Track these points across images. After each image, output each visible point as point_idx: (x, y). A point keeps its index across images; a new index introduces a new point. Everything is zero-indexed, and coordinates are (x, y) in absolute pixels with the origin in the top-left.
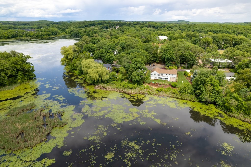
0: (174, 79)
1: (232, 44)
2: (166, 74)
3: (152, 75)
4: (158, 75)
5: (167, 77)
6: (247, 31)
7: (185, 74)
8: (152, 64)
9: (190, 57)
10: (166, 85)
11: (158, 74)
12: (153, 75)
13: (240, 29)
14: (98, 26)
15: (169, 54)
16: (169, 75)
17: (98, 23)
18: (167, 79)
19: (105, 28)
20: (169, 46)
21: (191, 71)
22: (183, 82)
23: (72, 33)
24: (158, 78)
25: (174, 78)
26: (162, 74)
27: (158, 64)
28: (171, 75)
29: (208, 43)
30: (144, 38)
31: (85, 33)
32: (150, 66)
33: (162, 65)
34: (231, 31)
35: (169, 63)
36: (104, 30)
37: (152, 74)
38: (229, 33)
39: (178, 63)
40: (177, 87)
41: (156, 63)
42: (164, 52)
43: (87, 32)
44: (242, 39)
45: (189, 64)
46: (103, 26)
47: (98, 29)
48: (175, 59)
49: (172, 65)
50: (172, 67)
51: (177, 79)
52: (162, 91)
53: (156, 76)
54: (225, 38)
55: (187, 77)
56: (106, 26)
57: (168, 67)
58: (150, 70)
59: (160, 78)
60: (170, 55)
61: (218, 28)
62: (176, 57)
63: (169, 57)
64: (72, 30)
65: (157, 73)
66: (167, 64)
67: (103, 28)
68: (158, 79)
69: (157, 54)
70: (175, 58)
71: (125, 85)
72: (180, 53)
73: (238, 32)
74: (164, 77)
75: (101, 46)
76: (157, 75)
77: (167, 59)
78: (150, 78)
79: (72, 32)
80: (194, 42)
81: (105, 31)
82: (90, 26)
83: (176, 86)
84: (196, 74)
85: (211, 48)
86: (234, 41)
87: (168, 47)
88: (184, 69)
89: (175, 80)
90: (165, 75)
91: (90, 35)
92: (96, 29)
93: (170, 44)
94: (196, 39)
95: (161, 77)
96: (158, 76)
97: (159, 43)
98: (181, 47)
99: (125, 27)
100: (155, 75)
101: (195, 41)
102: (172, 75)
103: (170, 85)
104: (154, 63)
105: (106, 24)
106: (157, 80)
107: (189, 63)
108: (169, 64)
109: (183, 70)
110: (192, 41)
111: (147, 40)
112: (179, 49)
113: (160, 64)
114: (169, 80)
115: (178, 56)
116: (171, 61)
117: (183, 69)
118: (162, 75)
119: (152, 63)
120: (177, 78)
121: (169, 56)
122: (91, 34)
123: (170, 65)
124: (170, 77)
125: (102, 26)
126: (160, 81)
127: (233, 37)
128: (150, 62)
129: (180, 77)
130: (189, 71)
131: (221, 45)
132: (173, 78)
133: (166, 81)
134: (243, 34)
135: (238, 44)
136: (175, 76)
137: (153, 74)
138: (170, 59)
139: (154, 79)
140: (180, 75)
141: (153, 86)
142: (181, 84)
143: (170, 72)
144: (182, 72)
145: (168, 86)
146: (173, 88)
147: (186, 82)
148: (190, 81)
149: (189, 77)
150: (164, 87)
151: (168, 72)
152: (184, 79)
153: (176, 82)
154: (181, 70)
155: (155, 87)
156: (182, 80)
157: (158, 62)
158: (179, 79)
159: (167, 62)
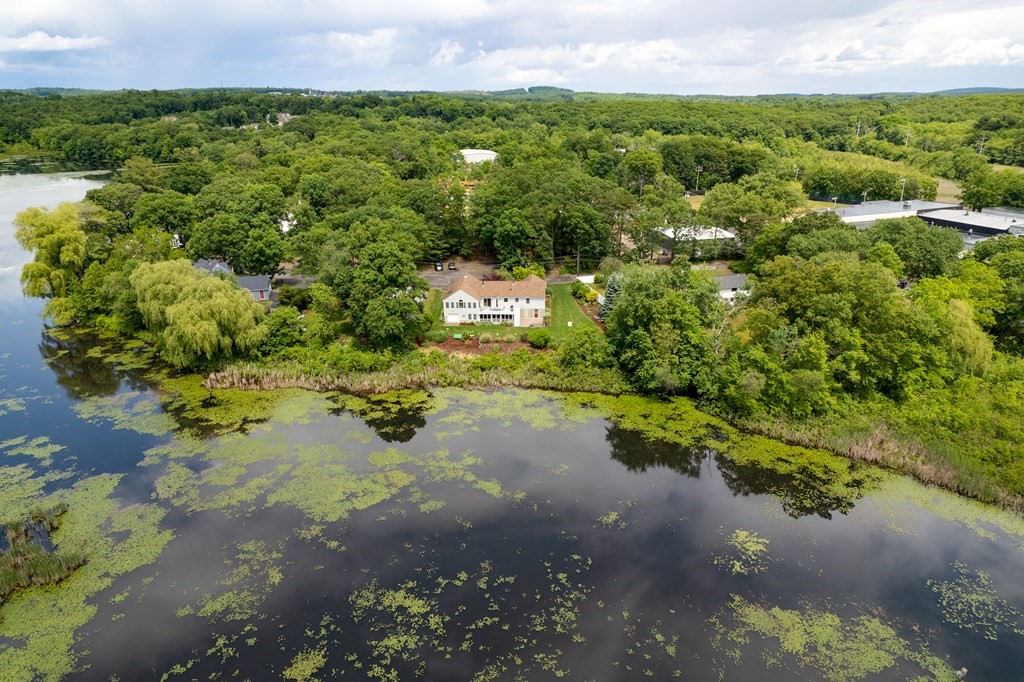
0: (536, 316)
1: (727, 172)
2: (506, 300)
3: (447, 306)
4: (472, 305)
5: (508, 312)
6: (770, 124)
7: (578, 294)
8: (446, 265)
9: (587, 227)
10: (509, 342)
11: (473, 300)
12: (453, 307)
13: (746, 119)
14: (196, 114)
15: (506, 221)
16: (517, 300)
17: (193, 99)
18: (511, 316)
19: (230, 123)
20: (505, 187)
21: (597, 281)
22: (570, 324)
23: (67, 145)
24: (472, 317)
25: (536, 310)
26: (488, 302)
27: (471, 260)
28: (522, 302)
29: (649, 172)
30: (402, 160)
31: (133, 144)
32: (436, 270)
33: (486, 264)
34: (718, 127)
35: (512, 253)
36: (226, 131)
37: (447, 304)
38: (715, 134)
39: (546, 253)
40: (549, 344)
41: (459, 259)
42: (488, 212)
43: (144, 141)
44: (757, 153)
45: (586, 251)
46: (220, 115)
47: (196, 126)
48: (533, 238)
49: (523, 262)
50: (525, 270)
51: (549, 314)
52: (496, 368)
53: (466, 311)
54: (702, 151)
55: (586, 304)
56: (232, 113)
57: (510, 269)
58: (439, 286)
59: (481, 316)
60: (514, 224)
61: (675, 116)
62: (535, 228)
63: (508, 229)
64: (63, 132)
65: (467, 299)
66: (505, 260)
67: (219, 121)
68: (475, 321)
69: (460, 220)
70: (533, 234)
71: (340, 359)
72: (550, 212)
73: (744, 129)
74: (496, 313)
75: (217, 201)
76: (469, 304)
77: (503, 240)
78: (441, 318)
79: (69, 142)
80: (598, 169)
81: (231, 135)
82: (159, 115)
83: (546, 341)
84: (616, 291)
85: (661, 190)
86: (734, 161)
87: (501, 193)
88: (570, 273)
89: (540, 320)
90: (501, 302)
91: (160, 153)
92: (189, 129)
93: (507, 178)
94: (604, 158)
95: (487, 311)
96: (472, 311)
97: (464, 180)
98: (551, 191)
99: (316, 118)
100: (461, 304)
101: (602, 164)
102: (528, 299)
103: (524, 340)
104: (454, 259)
105: (231, 107)
106: (472, 324)
107: (587, 248)
108: (513, 260)
109: (567, 279)
110: (591, 165)
111: (416, 167)
112: (543, 198)
113: (477, 262)
114: (517, 322)
115: (542, 226)
116: (520, 246)
117: (567, 275)
118: (489, 305)
119: (445, 259)
120: (546, 311)
121: (509, 226)
122: (165, 148)
123: (518, 263)
124: (522, 310)
125: (212, 113)
126: (483, 327)
127: (728, 147)
128: (434, 255)
129: (558, 307)
130: (587, 279)
131: (692, 177)
132: (530, 311)
133: (507, 325)
134: (757, 135)
135: (746, 172)
136: (540, 304)
137: (452, 304)
138: (513, 238)
139: (461, 324)
140: (559, 300)
141: (457, 349)
142: (563, 334)
143: (520, 290)
144: (565, 285)
145: (518, 345)
146: (534, 351)
147: (581, 322)
148: (597, 318)
149: (590, 303)
150: (501, 352)
151: (513, 291)
152: (573, 314)
153: (544, 325)
154: (559, 280)
155: (467, 354)
156: (565, 317)
157: (470, 252)
158: (554, 313)
159: (502, 252)
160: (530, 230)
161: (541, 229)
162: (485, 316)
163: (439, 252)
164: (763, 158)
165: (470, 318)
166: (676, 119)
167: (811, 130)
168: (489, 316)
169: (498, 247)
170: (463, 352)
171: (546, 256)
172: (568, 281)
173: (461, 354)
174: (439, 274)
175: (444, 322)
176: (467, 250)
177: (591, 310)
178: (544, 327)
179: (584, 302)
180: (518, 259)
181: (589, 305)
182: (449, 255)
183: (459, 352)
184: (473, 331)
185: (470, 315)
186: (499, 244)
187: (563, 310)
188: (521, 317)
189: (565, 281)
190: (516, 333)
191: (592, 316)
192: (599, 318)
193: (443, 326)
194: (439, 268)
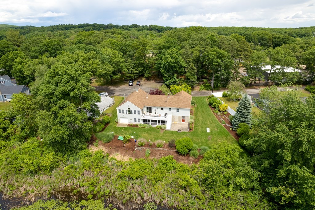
0: (183, 121)
2: (162, 109)
3: (120, 112)
4: (137, 112)
5: (162, 118)
7: (212, 105)
9: (219, 61)
10: (159, 147)
11: (137, 109)
12: (123, 113)
16: (170, 109)
18: (164, 122)
20: (171, 39)
21: (224, 96)
22: (208, 130)
24: (137, 120)
25: (184, 117)
26: (149, 109)
27: (150, 80)
28: (174, 111)
32: (129, 85)
35: (171, 76)
37: (120, 110)
39: (192, 77)
40: (192, 152)
41: (144, 79)
44: (287, 38)
45: (217, 77)
48: (185, 67)
49: (178, 82)
50: (178, 88)
51: (193, 121)
52: (142, 178)
53: (133, 116)
55: (219, 113)
57: (168, 87)
59: (144, 120)
60: (173, 58)
61: (241, 31)
62: (186, 61)
63: (169, 61)
65: (133, 108)
66: (167, 80)
68: (139, 124)
70: (185, 65)
74: (154, 119)
76: (135, 111)
77: (166, 68)
78: (116, 120)
83: (190, 150)
84: (247, 107)
86: (276, 41)
87: (168, 42)
88: (207, 89)
89: (185, 125)
90: (159, 111)
93: (172, 34)
95: (148, 116)
96: (137, 116)
98: (197, 40)
100: (129, 111)
102: (178, 109)
103: (171, 145)
104: (141, 79)
106: (137, 126)
108: (172, 80)
109: (205, 93)
113: (154, 81)
114: (168, 127)
115: (190, 60)
116: (177, 72)
117: (204, 91)
118: (150, 112)
119: (136, 79)
120: (191, 118)
121: (170, 59)
123: (175, 83)
124: (173, 117)
126: (144, 129)
127: (272, 36)
128: (130, 77)
129: (199, 114)
130: (218, 95)
132: (179, 117)
133: (161, 129)
136: (187, 113)
137: (123, 111)
138: (172, 66)
139: (129, 125)
140: (200, 108)
141: (117, 151)
142: (204, 141)
143: (173, 102)
144: (204, 98)
145: (165, 151)
146: (179, 157)
147: (217, 129)
148: (229, 126)
149: (222, 112)
150: (152, 156)
151: (168, 102)
152: (210, 121)
153: (189, 130)
154: (200, 94)
155: (124, 156)
156: (205, 124)
157: (150, 75)
158: (196, 120)
159: (165, 75)
160: (182, 62)
161: (190, 62)
162: (146, 120)
163: (132, 75)
164: (289, 40)
165: (135, 121)
166: (241, 32)
167: (295, 35)
168: (149, 121)
169: (163, 72)
170: (121, 154)
171: (192, 79)
172: (206, 95)
173: (119, 156)
174: (128, 88)
175: (117, 123)
176: (148, 75)
177: (223, 118)
178: (188, 132)
179: (218, 111)
180: (174, 80)
181: (221, 114)
182: (137, 77)
183: (119, 153)
184: (135, 133)
185: (135, 119)
186: (163, 71)
187: (203, 117)
188: (172, 122)
189: (204, 95)
190: (166, 138)
191: (225, 123)
192: (230, 126)
193: (116, 126)
194: (131, 84)
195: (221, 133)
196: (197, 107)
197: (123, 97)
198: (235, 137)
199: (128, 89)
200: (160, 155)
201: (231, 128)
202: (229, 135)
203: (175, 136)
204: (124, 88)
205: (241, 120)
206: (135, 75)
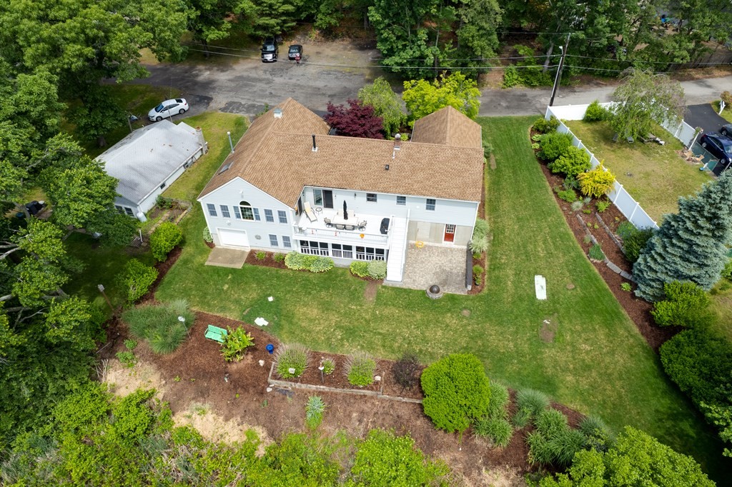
0: (449, 237)
2: (372, 197)
3: (213, 213)
4: (276, 216)
5: (373, 239)
7: (554, 163)
8: (284, 50)
10: (358, 385)
12: (226, 214)
16: (401, 199)
21: (593, 118)
22: (541, 288)
24: (280, 241)
25: (451, 227)
26: (325, 199)
27: (336, 37)
35: (407, 38)
37: (211, 207)
39: (483, 43)
41: (315, 33)
50: (430, 93)
51: (484, 244)
53: (262, 227)
55: (578, 205)
59: (303, 243)
68: (287, 252)
74: (344, 239)
76: (268, 213)
88: (529, 84)
89: (453, 258)
90: (358, 204)
95: (317, 230)
96: (278, 229)
100: (246, 211)
102: (431, 203)
104: (302, 36)
106: (279, 262)
108: (408, 54)
109: (521, 101)
113: (347, 41)
117: (520, 89)
118: (329, 204)
120: (478, 229)
124: (413, 228)
128: (262, 30)
129: (506, 204)
132: (434, 228)
133: (369, 277)
137: (224, 208)
139: (252, 257)
140: (507, 173)
141: (202, 394)
142: (526, 347)
143: (413, 171)
144: (521, 122)
145: (382, 401)
146: (433, 437)
147: (574, 281)
148: (617, 269)
149: (588, 200)
150: (329, 422)
151: (393, 171)
152: (545, 241)
153: (470, 287)
154: (504, 104)
155: (227, 419)
156: (527, 254)
157: (333, 21)
158: (496, 236)
159: (385, 35)
162: (314, 245)
163: (273, 22)
165: (274, 243)
168: (324, 245)
169: (378, 23)
170: (217, 409)
171: (483, 48)
172: (525, 110)
173: (210, 416)
174: (261, 74)
175: (211, 245)
176: (328, 19)
177: (594, 231)
178: (467, 298)
179: (573, 194)
180: (418, 54)
181: (585, 206)
182: (292, 28)
183: (207, 406)
184: (271, 299)
185: (273, 238)
186: (378, 17)
187: (519, 219)
188: (408, 239)
189: (519, 108)
190: (384, 329)
191: (602, 257)
192: (624, 274)
193: (203, 265)
194: (269, 57)
195: (589, 307)
196: (498, 170)
197: (240, 115)
198: (641, 327)
199: (260, 80)
200: (360, 421)
201: (624, 280)
202: (617, 314)
203: (418, 317)
204: (245, 74)
205: (677, 272)
206: (285, 22)
